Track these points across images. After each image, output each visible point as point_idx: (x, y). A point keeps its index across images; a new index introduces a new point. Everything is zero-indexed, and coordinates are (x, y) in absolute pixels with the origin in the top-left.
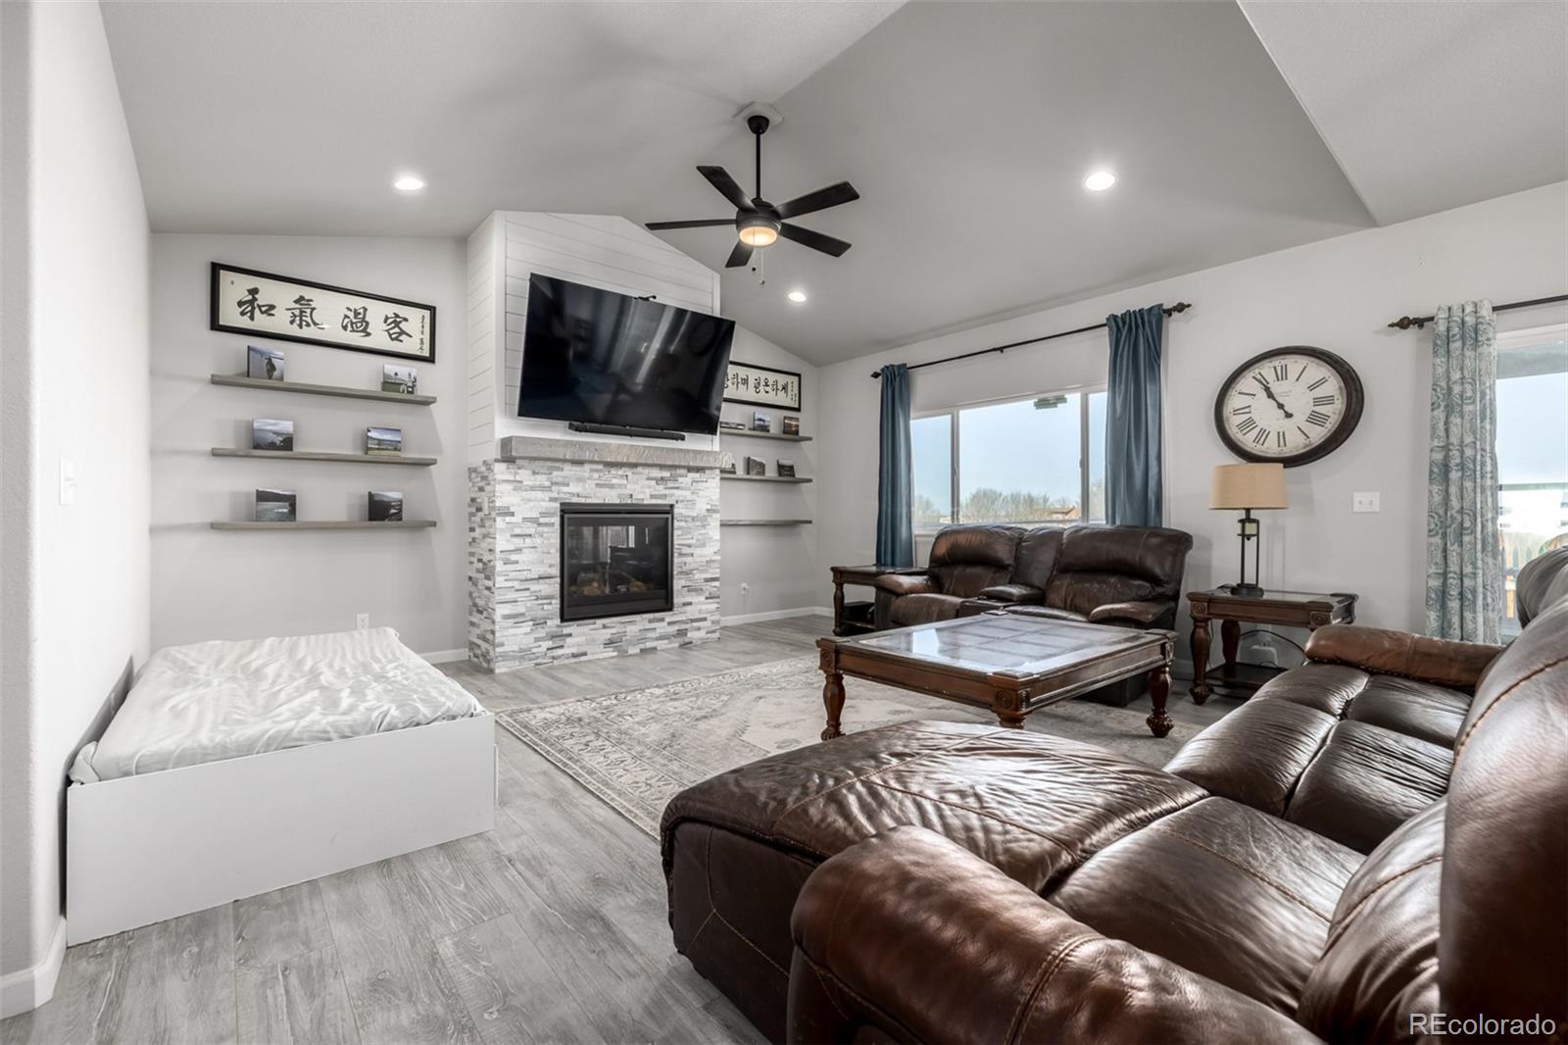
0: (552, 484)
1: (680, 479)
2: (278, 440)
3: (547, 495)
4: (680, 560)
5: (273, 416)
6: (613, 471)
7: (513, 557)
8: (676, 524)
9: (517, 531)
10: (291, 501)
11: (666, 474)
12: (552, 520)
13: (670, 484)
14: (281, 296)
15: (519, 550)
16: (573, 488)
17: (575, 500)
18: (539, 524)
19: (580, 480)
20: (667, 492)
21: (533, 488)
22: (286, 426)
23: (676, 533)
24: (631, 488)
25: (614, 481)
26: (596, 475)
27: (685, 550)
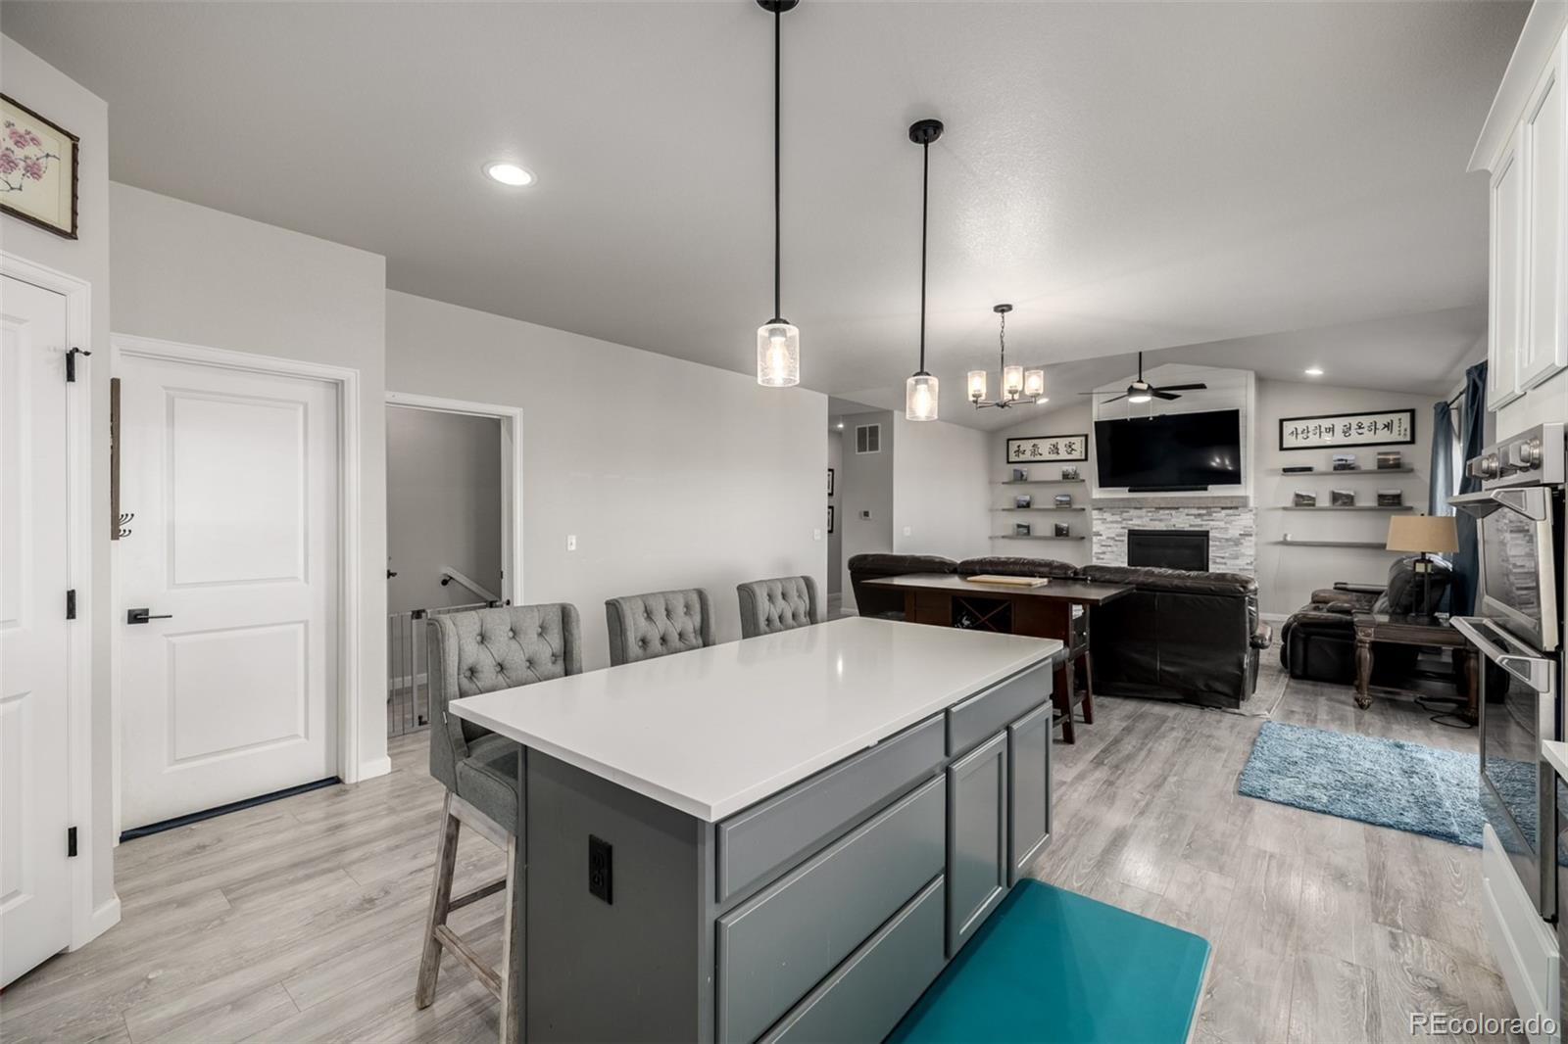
0: (1124, 520)
1: (1214, 514)
2: (1025, 504)
3: (1119, 526)
4: (1214, 566)
5: (1022, 493)
6: (1161, 512)
7: (1102, 556)
8: (1211, 543)
9: (1104, 543)
10: (1028, 527)
11: (1204, 512)
12: (1121, 538)
13: (1206, 518)
14: (1027, 445)
15: (1104, 553)
16: (1136, 522)
17: (1137, 528)
18: (1116, 541)
19: (1140, 517)
20: (1204, 523)
21: (1112, 522)
22: (1027, 498)
23: (1211, 549)
24: (1174, 521)
25: (1163, 517)
26: (1150, 514)
27: (1218, 560)
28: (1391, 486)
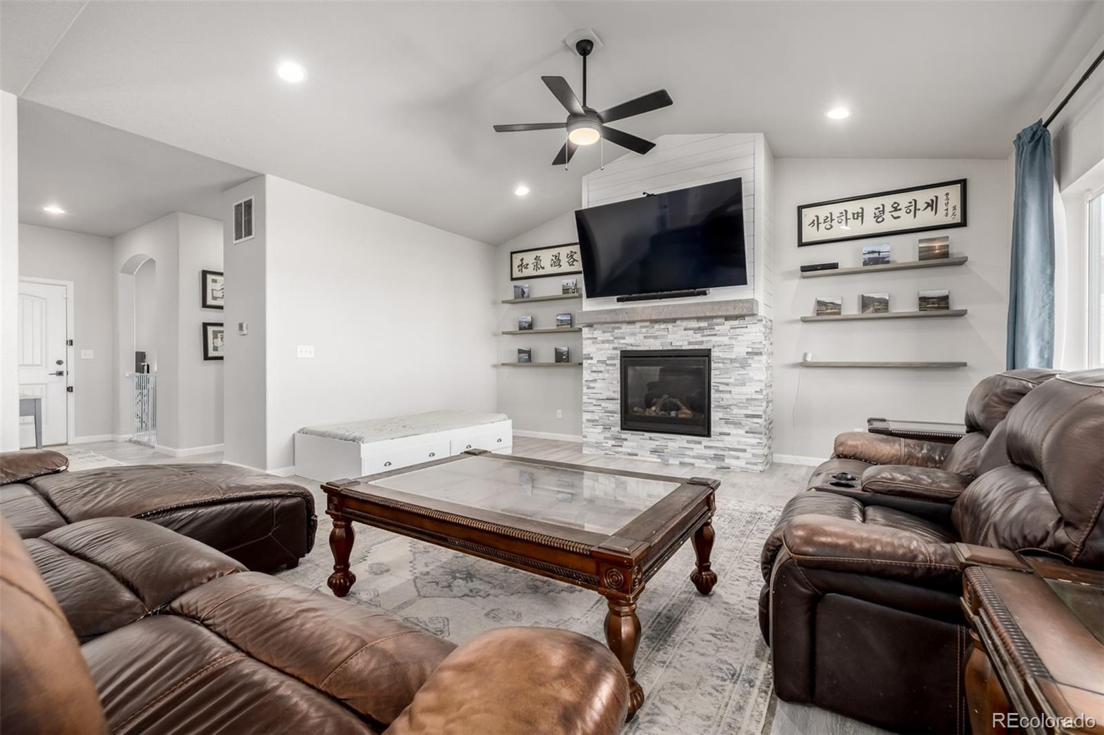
0: (616, 338)
1: (717, 328)
2: (526, 325)
3: (611, 346)
4: (717, 395)
5: (523, 314)
6: (656, 326)
7: (592, 385)
8: (713, 365)
9: (594, 369)
10: (529, 352)
11: (704, 324)
12: (614, 362)
13: (707, 332)
14: (529, 258)
15: (595, 381)
16: (629, 340)
17: (629, 348)
18: (607, 365)
19: (633, 334)
20: (704, 339)
21: (603, 342)
22: (529, 319)
23: (713, 373)
24: (670, 338)
25: (657, 333)
26: (644, 330)
27: (722, 388)
28: (935, 284)
